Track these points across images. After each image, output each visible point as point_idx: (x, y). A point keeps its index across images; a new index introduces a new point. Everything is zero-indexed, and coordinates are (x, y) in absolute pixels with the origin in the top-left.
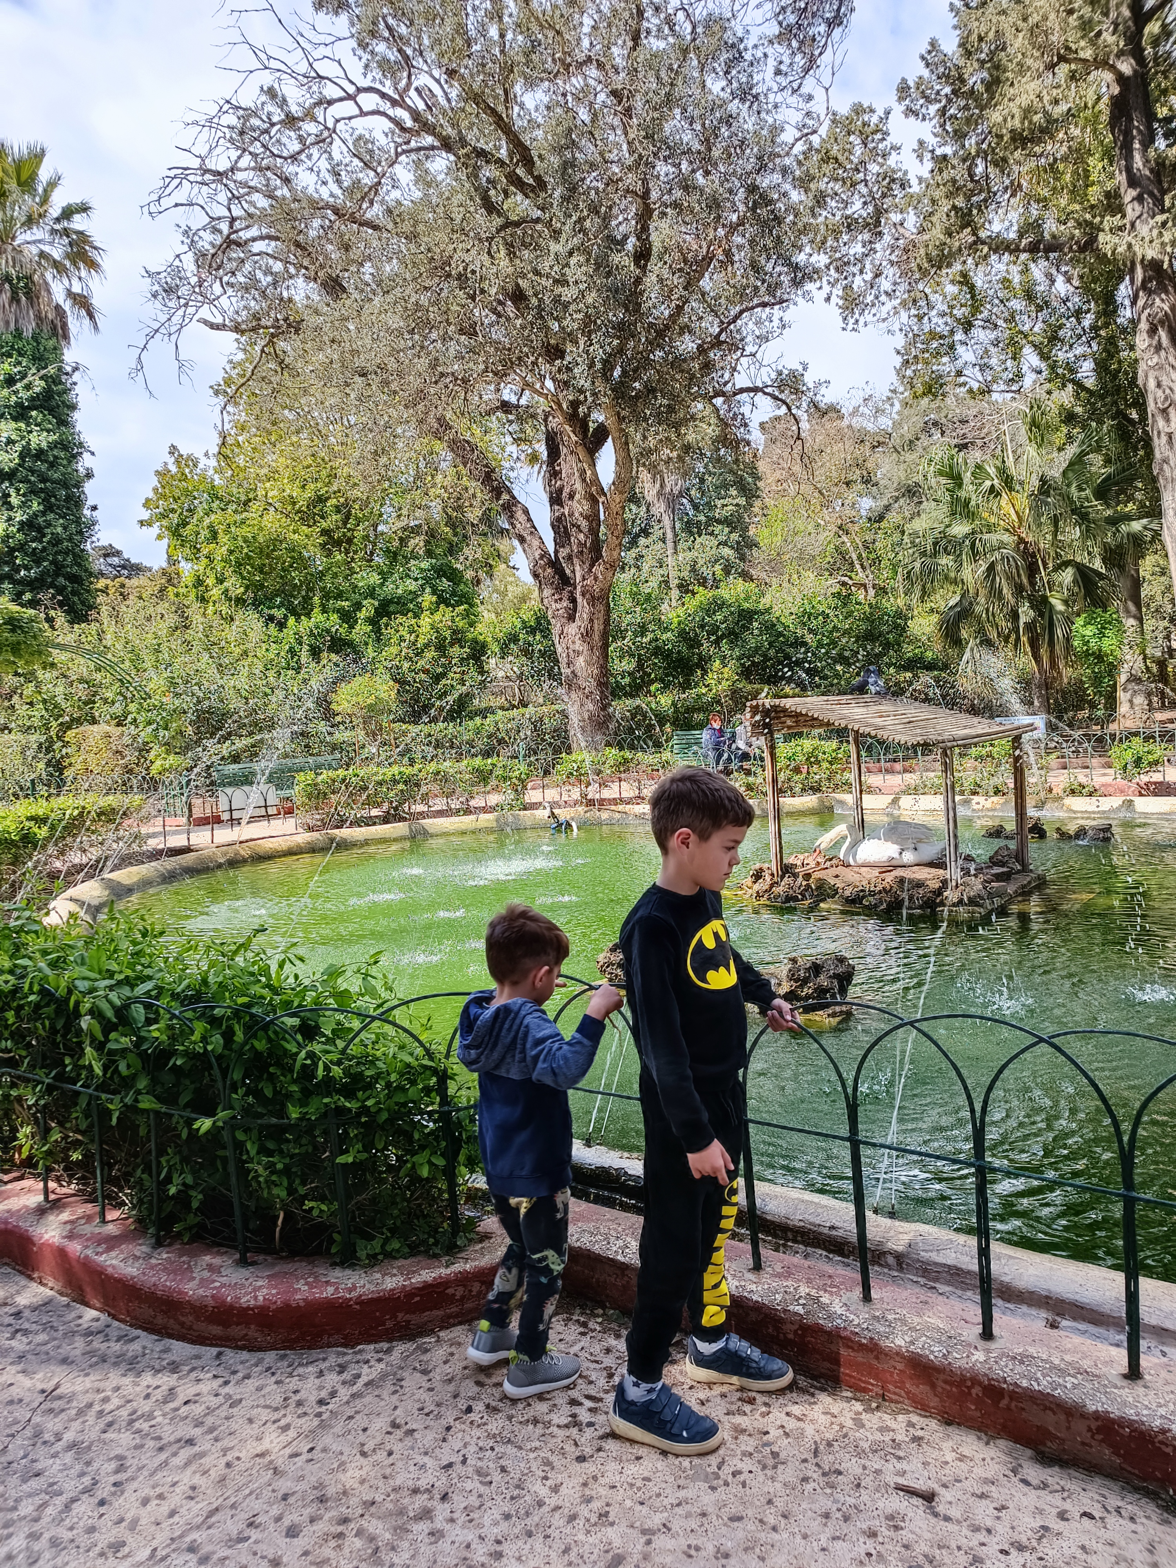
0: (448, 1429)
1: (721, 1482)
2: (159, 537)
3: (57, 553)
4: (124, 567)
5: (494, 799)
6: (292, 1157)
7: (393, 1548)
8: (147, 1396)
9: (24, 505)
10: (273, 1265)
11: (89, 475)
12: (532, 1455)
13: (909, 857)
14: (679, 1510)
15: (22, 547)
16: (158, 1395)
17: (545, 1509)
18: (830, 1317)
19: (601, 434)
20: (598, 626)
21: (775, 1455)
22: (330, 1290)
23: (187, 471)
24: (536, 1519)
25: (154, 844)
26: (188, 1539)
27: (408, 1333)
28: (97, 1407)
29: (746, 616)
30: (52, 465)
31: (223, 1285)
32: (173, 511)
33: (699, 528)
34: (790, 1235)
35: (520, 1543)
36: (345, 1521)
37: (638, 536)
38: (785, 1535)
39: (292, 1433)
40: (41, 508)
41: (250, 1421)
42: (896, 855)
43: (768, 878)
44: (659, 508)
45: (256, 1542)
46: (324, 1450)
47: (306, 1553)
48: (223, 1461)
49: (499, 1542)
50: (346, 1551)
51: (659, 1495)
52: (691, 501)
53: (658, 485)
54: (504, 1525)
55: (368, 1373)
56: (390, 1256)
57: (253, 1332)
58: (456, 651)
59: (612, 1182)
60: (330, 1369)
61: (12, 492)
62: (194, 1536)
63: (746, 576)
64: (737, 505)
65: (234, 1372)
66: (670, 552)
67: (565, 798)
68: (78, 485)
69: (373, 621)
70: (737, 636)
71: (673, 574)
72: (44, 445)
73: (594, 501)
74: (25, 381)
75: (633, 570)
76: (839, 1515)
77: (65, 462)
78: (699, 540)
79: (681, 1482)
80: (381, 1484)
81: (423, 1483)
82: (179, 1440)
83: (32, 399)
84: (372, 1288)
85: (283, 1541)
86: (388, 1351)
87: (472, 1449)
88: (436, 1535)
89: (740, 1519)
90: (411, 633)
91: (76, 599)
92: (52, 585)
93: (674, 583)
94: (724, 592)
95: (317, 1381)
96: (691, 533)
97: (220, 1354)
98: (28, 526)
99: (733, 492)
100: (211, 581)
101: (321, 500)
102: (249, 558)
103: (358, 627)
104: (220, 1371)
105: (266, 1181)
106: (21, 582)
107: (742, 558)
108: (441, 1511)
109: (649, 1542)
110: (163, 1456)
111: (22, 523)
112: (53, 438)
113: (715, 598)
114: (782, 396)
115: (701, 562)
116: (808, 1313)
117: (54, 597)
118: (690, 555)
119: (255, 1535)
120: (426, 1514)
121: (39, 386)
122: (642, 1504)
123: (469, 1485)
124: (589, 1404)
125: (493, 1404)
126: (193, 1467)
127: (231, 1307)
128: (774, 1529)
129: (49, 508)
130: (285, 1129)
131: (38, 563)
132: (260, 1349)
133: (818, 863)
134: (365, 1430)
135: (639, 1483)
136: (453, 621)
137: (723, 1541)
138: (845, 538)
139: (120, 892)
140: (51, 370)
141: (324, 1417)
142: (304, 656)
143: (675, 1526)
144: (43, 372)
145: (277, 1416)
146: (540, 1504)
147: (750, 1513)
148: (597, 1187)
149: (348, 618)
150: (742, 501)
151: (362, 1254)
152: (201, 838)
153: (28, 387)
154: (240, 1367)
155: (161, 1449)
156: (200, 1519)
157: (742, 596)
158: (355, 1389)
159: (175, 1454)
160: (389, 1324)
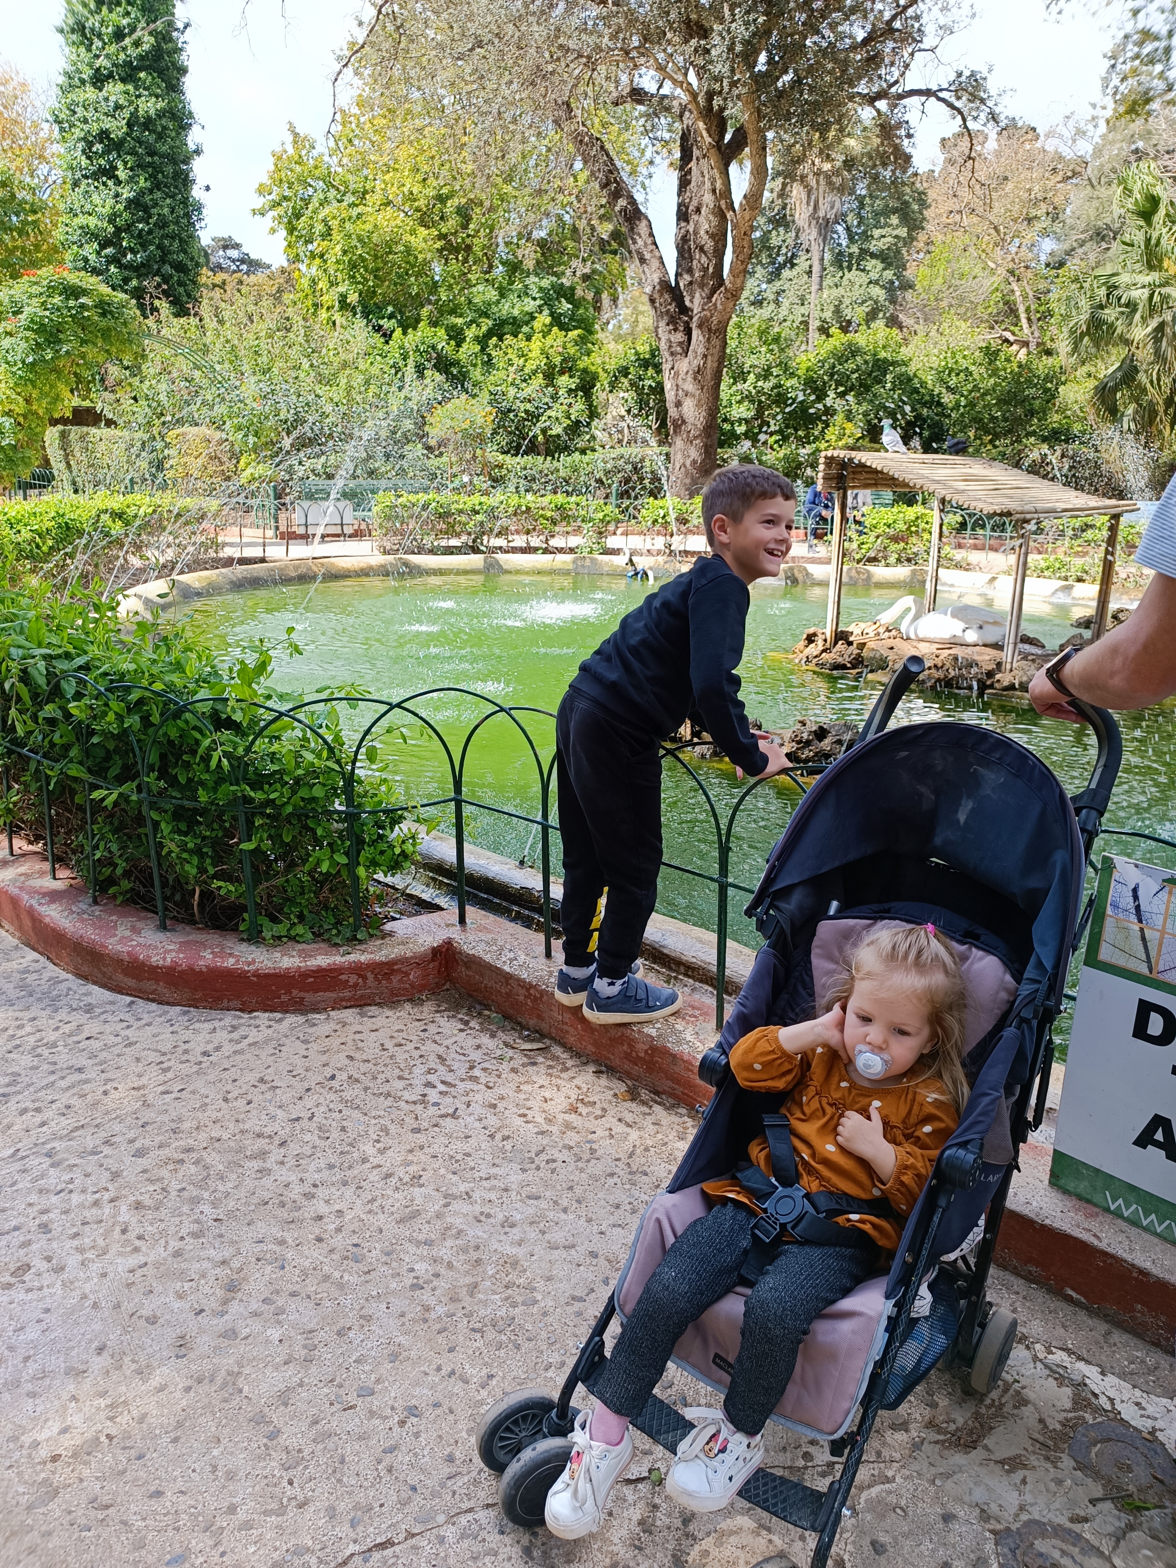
0: (308, 1090)
1: (533, 1166)
2: (273, 231)
3: (163, 237)
4: (243, 261)
5: (574, 541)
6: (204, 838)
7: (222, 1178)
8: (57, 1029)
9: (131, 180)
10: (189, 934)
11: (198, 152)
12: (373, 1121)
13: (971, 636)
14: (484, 1183)
15: (128, 228)
16: (67, 1029)
17: (368, 1165)
18: (679, 1042)
19: (740, 140)
20: (711, 364)
21: (593, 1151)
22: (232, 961)
23: (304, 153)
24: (356, 1172)
25: (228, 552)
26: (48, 1146)
27: (300, 1007)
28: (10, 1032)
29: (881, 367)
30: (160, 137)
31: (139, 945)
32: (286, 198)
33: (850, 262)
34: (682, 969)
35: (333, 1190)
36: (189, 1150)
37: (782, 266)
38: (572, 1217)
39: (170, 1075)
40: (148, 184)
41: (138, 1060)
42: (959, 633)
43: (820, 643)
44: (810, 235)
45: (106, 1157)
46: (193, 1092)
47: (145, 1171)
48: (102, 1089)
49: (315, 1186)
50: (180, 1175)
51: (473, 1169)
52: (848, 229)
53: (811, 208)
54: (325, 1174)
55: (254, 1035)
56: (293, 939)
57: (161, 987)
58: (564, 381)
59: (531, 902)
60: (223, 1028)
61: (120, 164)
62: (56, 1144)
63: (893, 322)
64: (896, 237)
65: (139, 1019)
66: (814, 288)
67: (649, 547)
68: (187, 161)
69: (482, 341)
70: (868, 389)
71: (815, 314)
72: (152, 112)
73: (721, 216)
74: (135, 36)
75: (772, 306)
76: (628, 1207)
77: (173, 134)
78: (848, 275)
79: (496, 1161)
80: (231, 1126)
81: (268, 1131)
82: (70, 1068)
83: (141, 58)
84: (270, 964)
85: (128, 1160)
86: (280, 1020)
87: (323, 1109)
88: (263, 1172)
89: (537, 1198)
90: (519, 357)
91: (181, 290)
92: (158, 273)
93: (814, 324)
94: (861, 339)
95: (208, 1036)
96: (841, 267)
97: (132, 1002)
98: (134, 204)
99: (894, 220)
100: (322, 285)
101: (442, 199)
102: (364, 260)
103: (465, 346)
104: (127, 1017)
105: (178, 857)
106: (129, 267)
107: (893, 301)
108: (276, 1154)
109: (446, 1205)
110: (52, 1078)
111: (130, 201)
112: (161, 105)
113: (850, 344)
114: (958, 104)
115: (847, 301)
116: (659, 1036)
117: (159, 285)
118: (835, 292)
119: (107, 1150)
120: (263, 1155)
121: (148, 42)
122: (454, 1173)
123: (307, 1137)
124: (442, 1087)
125: (356, 1076)
126: (75, 1090)
127: (143, 964)
128: (565, 1210)
129: (157, 186)
130: (196, 812)
131: (144, 246)
132: (168, 1004)
133: (878, 634)
134: (235, 1081)
135: (459, 1157)
136: (565, 348)
137: (514, 1213)
138: (1014, 286)
139: (188, 594)
140: (159, 25)
141: (203, 1065)
142: (410, 371)
143: (476, 1195)
144: (152, 26)
145: (162, 1059)
146: (365, 1160)
147: (548, 1194)
148: (520, 906)
149: (457, 336)
150: (903, 232)
151: (267, 934)
152: (276, 552)
153: (137, 44)
154: (145, 1016)
155: (53, 1072)
156: (65, 1132)
157: (881, 343)
158: (239, 1047)
159: (63, 1078)
160: (284, 998)
